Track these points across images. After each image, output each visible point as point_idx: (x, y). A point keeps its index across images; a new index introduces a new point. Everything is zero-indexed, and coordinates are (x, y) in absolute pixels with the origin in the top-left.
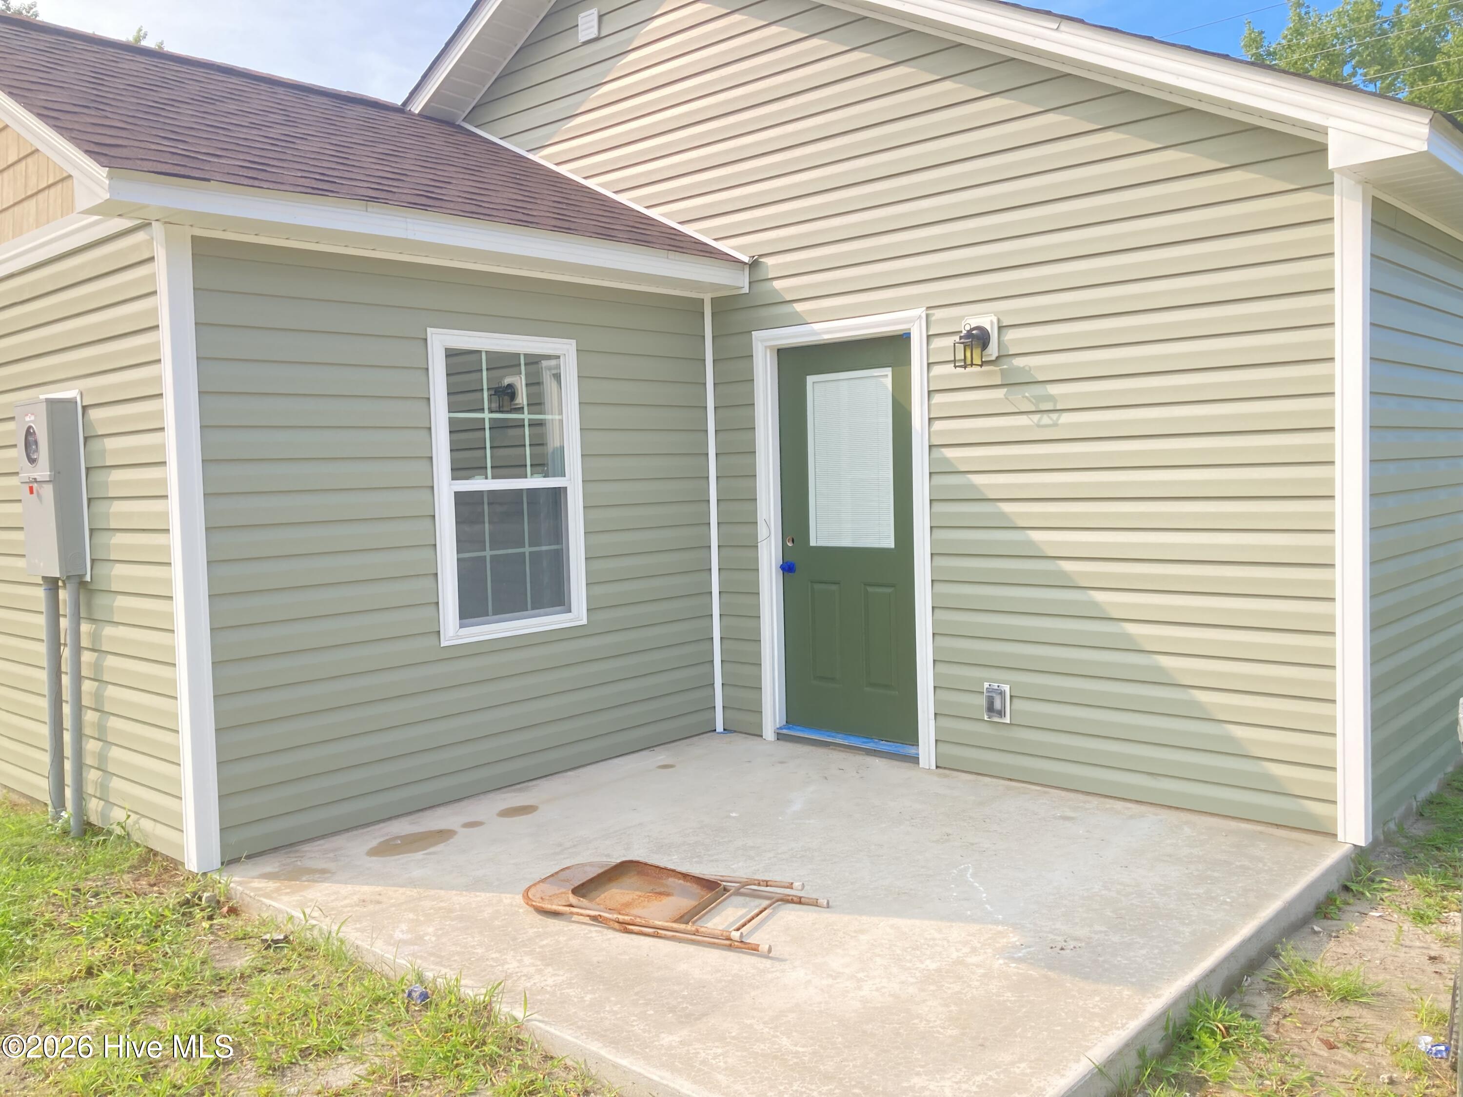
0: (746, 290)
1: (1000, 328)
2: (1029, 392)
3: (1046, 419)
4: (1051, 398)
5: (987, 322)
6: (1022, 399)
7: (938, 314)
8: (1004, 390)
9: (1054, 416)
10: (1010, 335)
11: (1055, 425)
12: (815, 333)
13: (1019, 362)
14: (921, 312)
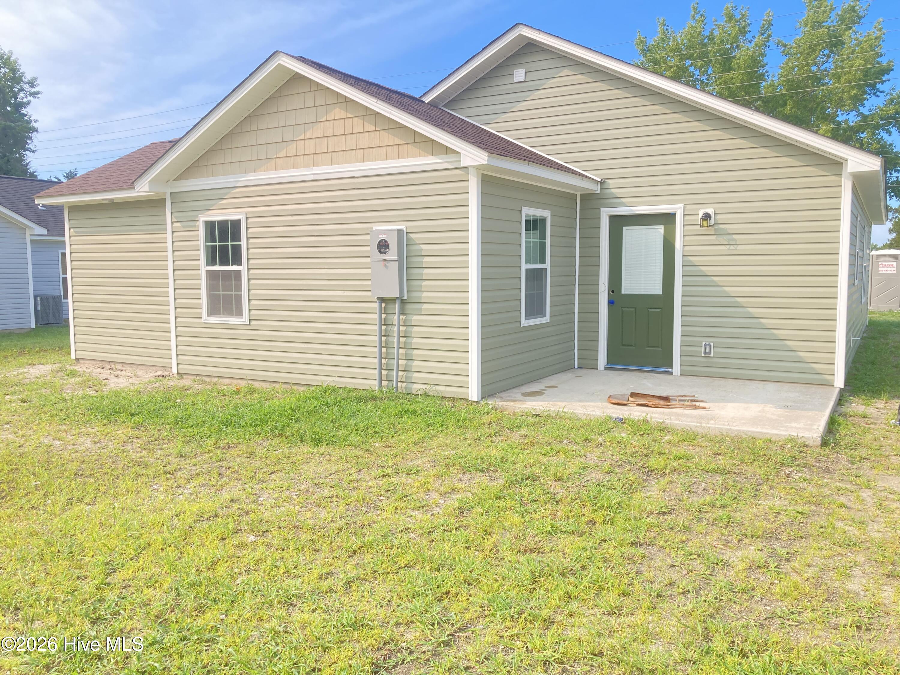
0: (599, 192)
1: (715, 214)
2: (726, 237)
3: (732, 247)
4: (735, 240)
5: (710, 211)
6: (723, 239)
7: (688, 207)
8: (715, 236)
9: (735, 246)
10: (719, 217)
11: (736, 249)
12: (632, 211)
13: (721, 226)
14: (682, 206)
